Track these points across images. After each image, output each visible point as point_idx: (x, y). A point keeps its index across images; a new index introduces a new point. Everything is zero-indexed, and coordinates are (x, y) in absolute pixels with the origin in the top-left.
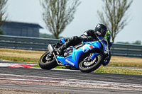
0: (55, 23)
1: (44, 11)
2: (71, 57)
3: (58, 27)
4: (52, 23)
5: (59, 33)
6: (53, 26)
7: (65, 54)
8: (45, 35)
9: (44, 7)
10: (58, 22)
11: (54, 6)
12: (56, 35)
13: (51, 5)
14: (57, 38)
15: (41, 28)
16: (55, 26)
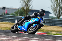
0: (58, 11)
1: (52, 4)
2: (24, 26)
3: (59, 13)
4: (56, 11)
5: (60, 16)
6: (57, 13)
7: (22, 25)
8: (52, 17)
9: (52, 2)
10: (60, 10)
11: (57, 2)
12: (58, 17)
13: (55, 1)
14: (59, 19)
15: (50, 13)
16: (58, 12)
